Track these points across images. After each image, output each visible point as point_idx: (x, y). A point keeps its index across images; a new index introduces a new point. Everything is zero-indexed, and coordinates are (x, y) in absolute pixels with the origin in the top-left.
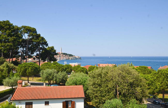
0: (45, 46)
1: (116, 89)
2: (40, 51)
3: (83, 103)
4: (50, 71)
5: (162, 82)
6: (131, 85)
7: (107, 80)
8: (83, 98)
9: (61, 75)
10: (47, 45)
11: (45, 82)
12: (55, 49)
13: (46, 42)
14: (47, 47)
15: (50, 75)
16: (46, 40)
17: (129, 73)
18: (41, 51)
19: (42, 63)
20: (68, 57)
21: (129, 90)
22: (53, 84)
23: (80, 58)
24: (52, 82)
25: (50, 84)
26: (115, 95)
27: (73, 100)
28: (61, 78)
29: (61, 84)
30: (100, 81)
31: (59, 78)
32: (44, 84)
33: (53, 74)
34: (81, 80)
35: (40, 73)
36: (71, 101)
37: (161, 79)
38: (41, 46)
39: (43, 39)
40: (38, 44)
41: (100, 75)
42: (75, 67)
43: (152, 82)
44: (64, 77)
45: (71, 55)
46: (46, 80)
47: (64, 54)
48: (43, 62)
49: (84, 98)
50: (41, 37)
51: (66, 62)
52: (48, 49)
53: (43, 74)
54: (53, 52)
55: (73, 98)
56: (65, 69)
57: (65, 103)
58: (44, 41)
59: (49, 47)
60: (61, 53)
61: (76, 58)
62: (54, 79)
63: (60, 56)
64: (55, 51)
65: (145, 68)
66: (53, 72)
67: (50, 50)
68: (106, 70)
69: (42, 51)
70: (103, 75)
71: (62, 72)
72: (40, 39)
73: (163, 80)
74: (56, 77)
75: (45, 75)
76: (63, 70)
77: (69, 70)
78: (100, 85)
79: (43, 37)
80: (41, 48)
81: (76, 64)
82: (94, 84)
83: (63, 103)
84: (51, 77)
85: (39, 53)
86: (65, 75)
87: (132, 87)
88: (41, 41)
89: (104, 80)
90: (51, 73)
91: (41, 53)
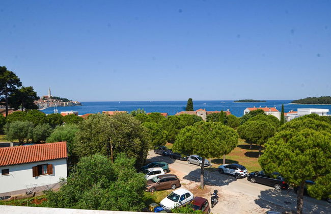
0: (16, 86)
1: (109, 144)
2: (6, 94)
3: (65, 165)
4: (21, 124)
5: (171, 131)
6: (129, 136)
7: (98, 132)
8: (64, 158)
9: (40, 129)
10: (20, 84)
11: (12, 142)
12: (35, 91)
13: (19, 80)
14: (20, 88)
15: (21, 129)
16: (17, 77)
17: (126, 121)
18: (9, 93)
19: (11, 112)
20: (61, 103)
21: (125, 142)
22: (28, 143)
23: (80, 104)
24: (25, 141)
25: (22, 143)
26: (108, 150)
27: (49, 163)
28: (41, 133)
29: (41, 142)
30: (89, 134)
31: (37, 134)
32: (12, 145)
33: (26, 128)
34: (68, 135)
35: (4, 129)
36: (47, 165)
37: (170, 127)
38: (8, 87)
39: (12, 74)
40: (4, 82)
41: (90, 126)
42: (66, 116)
43: (158, 131)
44: (46, 132)
45: (65, 100)
46: (14, 138)
47: (55, 98)
48: (14, 110)
49: (66, 158)
50: (8, 72)
51: (57, 110)
52: (22, 91)
53: (8, 129)
54: (32, 96)
55: (49, 160)
56: (48, 120)
57: (37, 168)
58: (14, 78)
59: (23, 88)
60: (49, 97)
61: (74, 104)
62: (28, 135)
63: (47, 102)
64: (35, 94)
65: (158, 115)
66: (26, 125)
67: (26, 93)
68: (97, 120)
69: (12, 93)
70: (93, 126)
71: (42, 124)
72: (6, 74)
73: (172, 128)
74: (31, 132)
75: (12, 131)
76: (46, 121)
77: (56, 121)
78: (89, 140)
79: (12, 73)
80: (9, 90)
81: (71, 112)
82: (82, 138)
83: (34, 168)
84: (22, 133)
85: (6, 96)
86: (48, 129)
87: (129, 139)
88: (8, 77)
89: (93, 132)
90: (24, 127)
91: (9, 97)
